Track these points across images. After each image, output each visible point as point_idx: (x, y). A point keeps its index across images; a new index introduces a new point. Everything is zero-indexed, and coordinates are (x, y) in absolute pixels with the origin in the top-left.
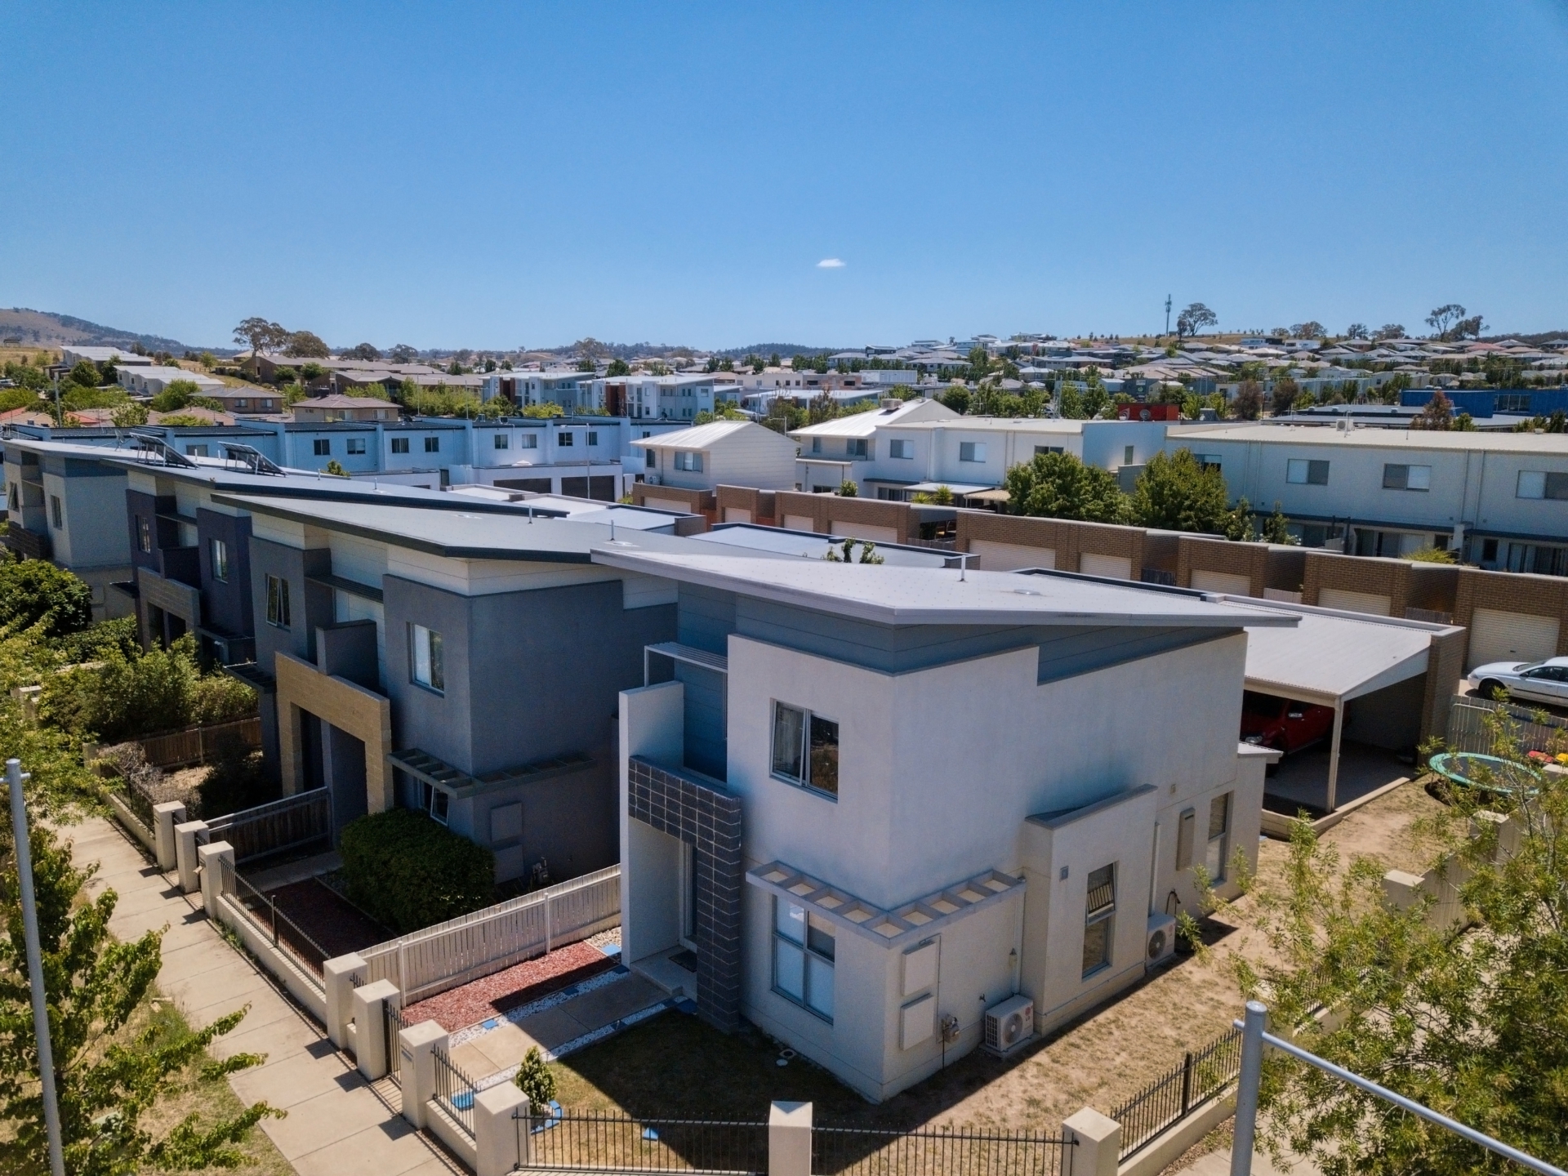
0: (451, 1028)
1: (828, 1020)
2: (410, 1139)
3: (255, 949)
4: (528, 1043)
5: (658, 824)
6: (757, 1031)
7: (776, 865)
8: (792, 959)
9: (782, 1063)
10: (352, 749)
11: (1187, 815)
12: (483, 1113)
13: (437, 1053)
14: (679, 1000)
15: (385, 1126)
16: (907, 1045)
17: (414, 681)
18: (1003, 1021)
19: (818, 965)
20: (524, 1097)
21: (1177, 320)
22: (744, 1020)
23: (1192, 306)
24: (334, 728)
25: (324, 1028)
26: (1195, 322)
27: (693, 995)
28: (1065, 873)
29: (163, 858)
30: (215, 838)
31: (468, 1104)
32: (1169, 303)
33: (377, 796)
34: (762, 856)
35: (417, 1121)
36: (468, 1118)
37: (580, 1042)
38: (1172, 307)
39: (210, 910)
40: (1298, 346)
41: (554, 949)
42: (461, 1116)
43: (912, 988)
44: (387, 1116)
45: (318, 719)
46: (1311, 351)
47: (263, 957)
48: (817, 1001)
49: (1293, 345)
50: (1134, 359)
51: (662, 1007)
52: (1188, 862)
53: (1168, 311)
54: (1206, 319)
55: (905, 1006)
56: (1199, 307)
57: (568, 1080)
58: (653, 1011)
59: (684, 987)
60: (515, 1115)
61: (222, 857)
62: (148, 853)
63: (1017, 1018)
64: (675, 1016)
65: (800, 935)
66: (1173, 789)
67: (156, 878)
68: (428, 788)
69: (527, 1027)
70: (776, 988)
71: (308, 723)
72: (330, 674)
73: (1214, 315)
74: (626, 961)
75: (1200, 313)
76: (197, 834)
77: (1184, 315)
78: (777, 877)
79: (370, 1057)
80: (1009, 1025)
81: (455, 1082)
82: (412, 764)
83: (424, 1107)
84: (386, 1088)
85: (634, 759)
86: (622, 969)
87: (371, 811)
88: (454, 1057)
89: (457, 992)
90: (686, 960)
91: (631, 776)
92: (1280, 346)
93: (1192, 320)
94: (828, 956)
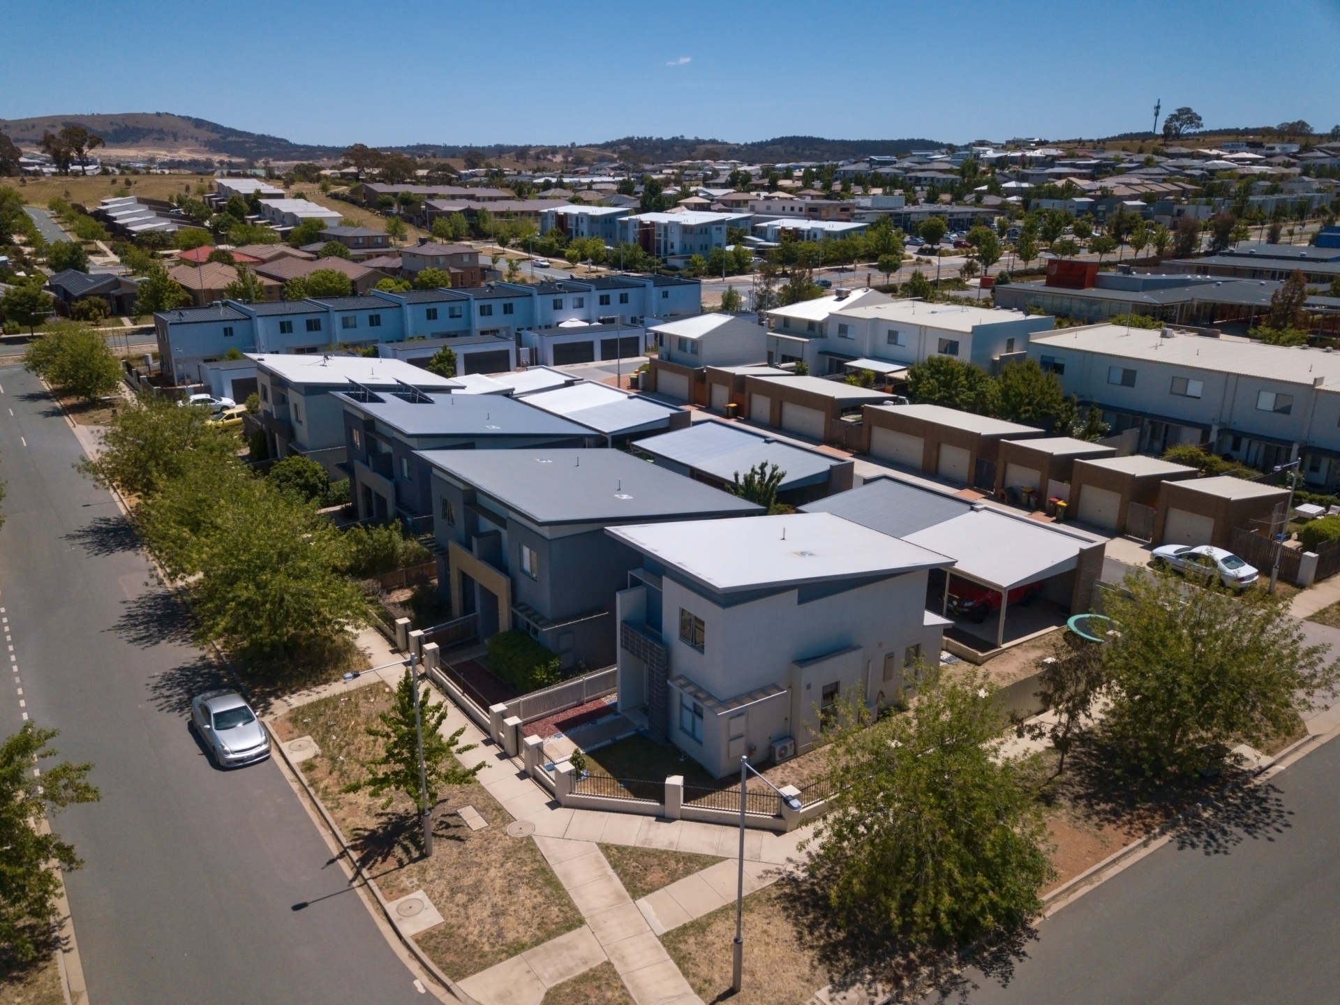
0: (542, 737)
1: (700, 743)
2: (527, 781)
3: (454, 696)
4: (576, 747)
5: (633, 653)
6: (674, 746)
7: (681, 677)
8: (688, 716)
9: (682, 760)
10: (491, 599)
11: (890, 656)
12: (558, 772)
13: (539, 748)
14: (641, 729)
15: (518, 775)
16: (731, 756)
17: (523, 571)
18: (778, 749)
19: (698, 720)
20: (573, 767)
21: (1164, 124)
22: (667, 739)
23: (1179, 110)
24: (481, 586)
25: (489, 734)
26: (1181, 125)
27: (647, 727)
28: (809, 687)
29: (401, 644)
30: (428, 640)
31: (552, 768)
32: (1158, 107)
33: (504, 623)
34: (676, 672)
35: (531, 774)
36: (552, 774)
37: (597, 746)
38: (1160, 110)
39: (429, 674)
40: (1278, 150)
41: (587, 702)
42: (549, 773)
43: (733, 733)
44: (518, 771)
45: (472, 580)
46: (1288, 155)
47: (457, 699)
48: (698, 735)
49: (1273, 148)
50: (1114, 169)
51: (633, 733)
52: (891, 678)
53: (1157, 114)
54: (1192, 122)
55: (731, 740)
56: (1188, 111)
57: (590, 762)
58: (630, 734)
59: (642, 723)
60: (570, 773)
61: (434, 651)
62: (392, 642)
63: (785, 748)
64: (640, 737)
65: (690, 706)
66: (880, 645)
67: (397, 655)
68: (528, 625)
69: (574, 739)
70: (682, 728)
71: (466, 580)
72: (480, 559)
73: (1200, 119)
74: (619, 709)
75: (1186, 115)
76: (419, 637)
77: (1171, 119)
78: (682, 682)
79: (510, 746)
80: (780, 750)
81: (546, 759)
82: (521, 611)
83: (534, 769)
84: (517, 760)
85: (624, 622)
86: (617, 714)
87: (501, 630)
88: (545, 749)
89: (544, 721)
90: (645, 710)
91: (622, 630)
92: (1260, 151)
93: (1177, 124)
94: (701, 716)
